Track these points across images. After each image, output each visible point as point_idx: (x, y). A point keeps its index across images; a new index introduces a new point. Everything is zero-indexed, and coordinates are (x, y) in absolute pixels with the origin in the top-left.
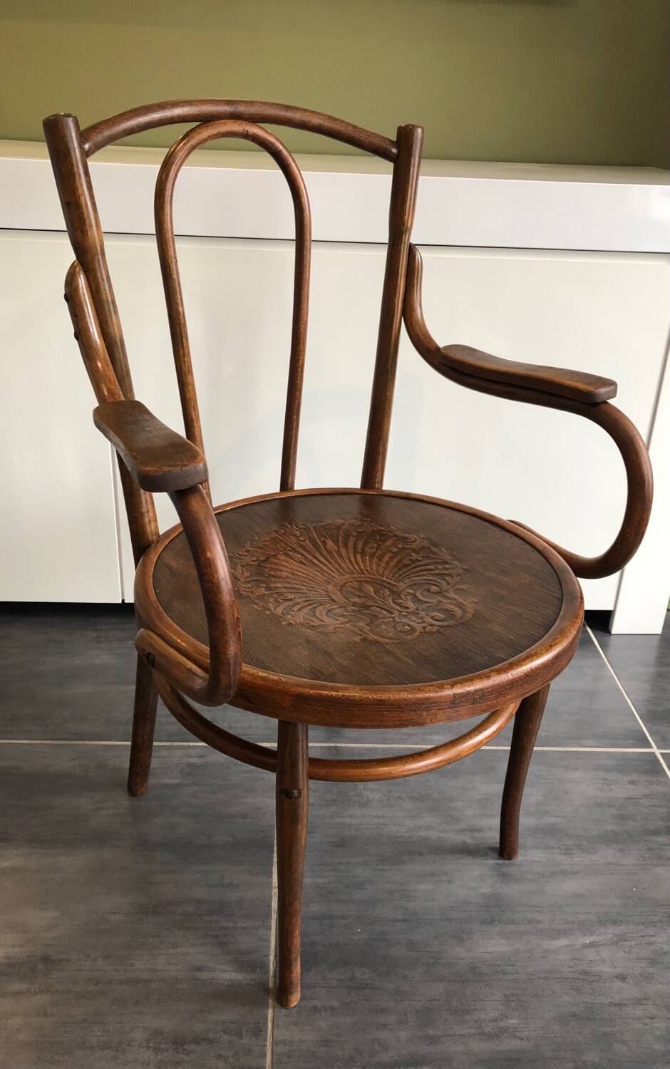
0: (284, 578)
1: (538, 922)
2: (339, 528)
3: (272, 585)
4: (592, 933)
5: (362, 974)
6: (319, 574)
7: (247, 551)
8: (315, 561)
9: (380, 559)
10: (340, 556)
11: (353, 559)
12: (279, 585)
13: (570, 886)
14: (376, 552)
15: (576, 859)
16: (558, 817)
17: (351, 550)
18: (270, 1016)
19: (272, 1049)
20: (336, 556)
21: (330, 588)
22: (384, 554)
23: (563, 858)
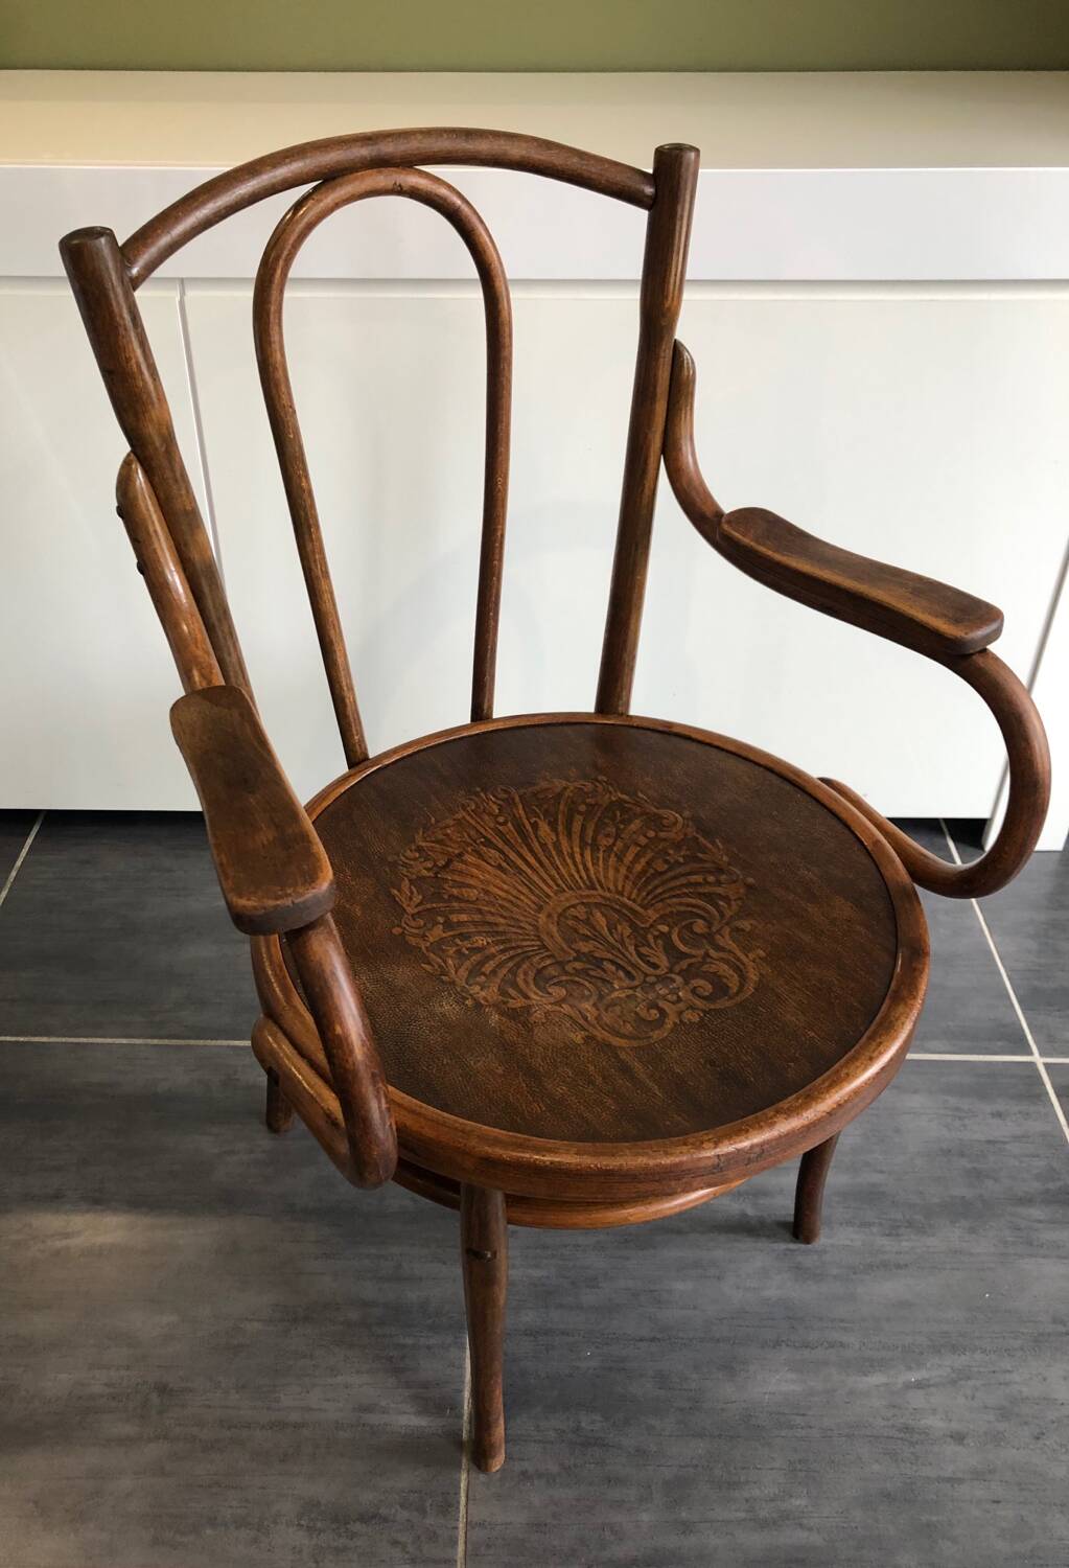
0: (472, 902)
1: (842, 1345)
2: (560, 795)
3: (454, 918)
4: (919, 1365)
5: (591, 1422)
6: (525, 890)
7: (419, 849)
8: (519, 862)
9: (620, 859)
10: (560, 853)
11: (578, 857)
12: (464, 917)
13: (891, 1288)
14: (614, 844)
15: (904, 1244)
16: (882, 1172)
17: (576, 842)
18: (463, 1485)
19: (466, 1533)
20: (554, 853)
21: (542, 917)
22: (627, 848)
23: (884, 1241)
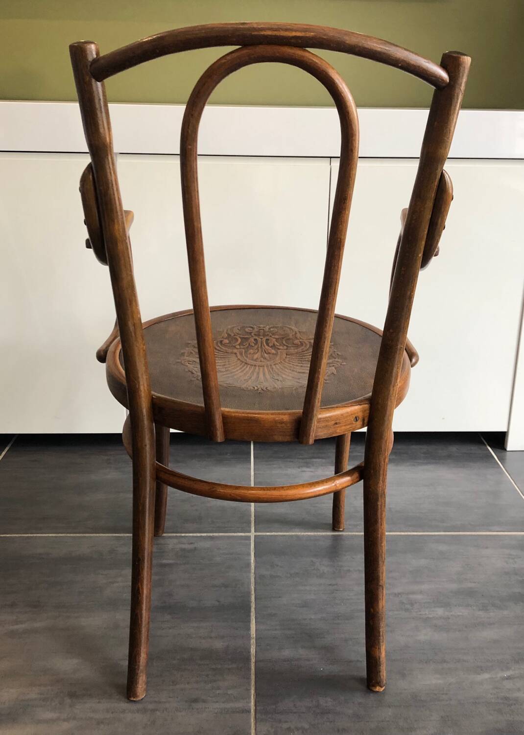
1: (464, 661)
4: (508, 669)
5: (325, 702)
13: (489, 634)
15: (491, 614)
16: (475, 583)
23: (481, 613)
